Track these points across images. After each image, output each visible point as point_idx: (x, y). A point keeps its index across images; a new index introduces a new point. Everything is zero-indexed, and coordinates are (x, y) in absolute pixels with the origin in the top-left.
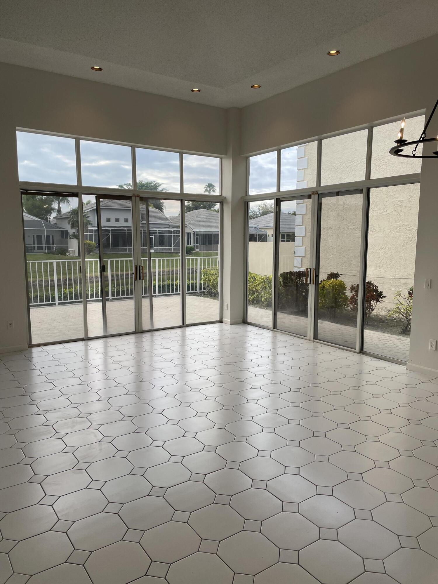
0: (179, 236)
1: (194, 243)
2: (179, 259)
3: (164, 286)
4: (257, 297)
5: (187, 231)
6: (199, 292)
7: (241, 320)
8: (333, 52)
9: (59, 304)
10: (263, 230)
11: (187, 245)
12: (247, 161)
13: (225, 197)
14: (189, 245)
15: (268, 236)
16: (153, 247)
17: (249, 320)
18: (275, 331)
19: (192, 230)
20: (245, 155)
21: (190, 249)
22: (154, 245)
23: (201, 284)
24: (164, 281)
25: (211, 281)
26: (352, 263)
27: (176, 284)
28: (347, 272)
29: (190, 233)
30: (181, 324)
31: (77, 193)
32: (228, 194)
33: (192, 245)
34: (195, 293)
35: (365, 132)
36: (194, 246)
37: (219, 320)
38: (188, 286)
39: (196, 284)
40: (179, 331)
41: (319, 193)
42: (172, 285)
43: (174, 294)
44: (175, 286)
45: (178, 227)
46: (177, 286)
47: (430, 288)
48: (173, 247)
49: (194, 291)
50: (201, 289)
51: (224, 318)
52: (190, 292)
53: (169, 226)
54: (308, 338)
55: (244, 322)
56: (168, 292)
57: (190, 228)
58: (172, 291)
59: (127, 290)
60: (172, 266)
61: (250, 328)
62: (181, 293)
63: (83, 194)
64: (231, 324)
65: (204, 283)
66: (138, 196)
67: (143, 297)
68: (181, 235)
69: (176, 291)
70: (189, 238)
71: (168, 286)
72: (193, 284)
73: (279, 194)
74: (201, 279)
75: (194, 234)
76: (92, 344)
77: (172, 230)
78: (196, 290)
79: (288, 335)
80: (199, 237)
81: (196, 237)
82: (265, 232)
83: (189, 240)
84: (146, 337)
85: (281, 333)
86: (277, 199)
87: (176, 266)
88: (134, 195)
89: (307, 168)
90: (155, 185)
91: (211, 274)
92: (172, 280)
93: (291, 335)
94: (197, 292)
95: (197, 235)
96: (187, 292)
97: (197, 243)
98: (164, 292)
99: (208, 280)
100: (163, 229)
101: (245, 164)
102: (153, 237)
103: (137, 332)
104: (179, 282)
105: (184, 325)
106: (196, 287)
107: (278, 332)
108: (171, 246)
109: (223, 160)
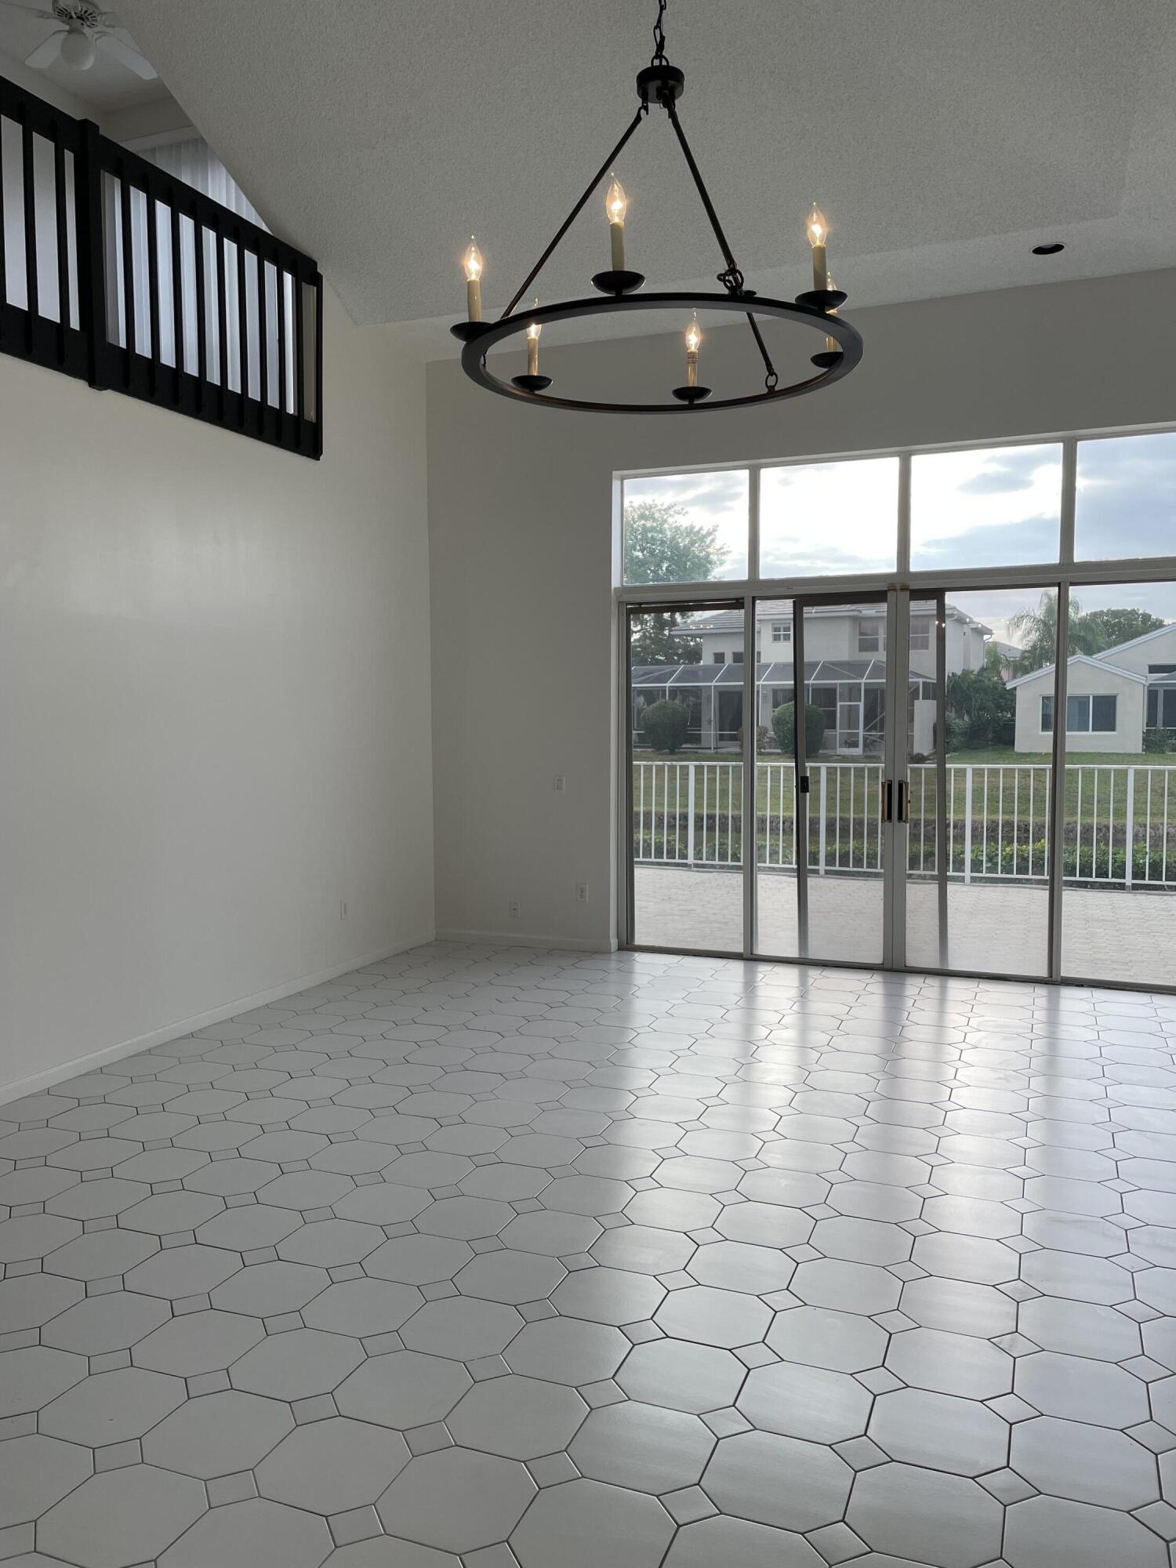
9: (974, 879)
31: (743, 599)
63: (756, 598)
66: (904, 589)
67: (910, 876)
84: (914, 986)
88: (893, 589)
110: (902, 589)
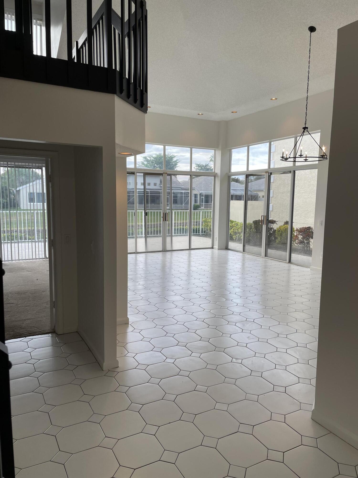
0: (189, 196)
1: (200, 202)
2: (188, 212)
3: (178, 229)
4: (238, 236)
5: (194, 192)
6: (201, 234)
7: (224, 247)
8: (274, 99)
10: (255, 192)
11: (195, 203)
12: (230, 152)
13: (217, 173)
14: (196, 204)
15: (260, 197)
16: (168, 205)
17: (229, 248)
18: (244, 253)
19: (199, 192)
20: (229, 149)
21: (197, 207)
22: (169, 203)
23: (202, 229)
24: (178, 226)
25: (209, 227)
26: (302, 215)
27: (186, 228)
28: (299, 221)
29: (197, 194)
30: (188, 248)
31: (134, 172)
32: (218, 171)
33: (198, 204)
34: (199, 234)
35: (293, 139)
36: (200, 204)
37: (211, 247)
38: (194, 230)
39: (199, 229)
40: (187, 252)
41: (269, 172)
42: (183, 229)
43: (184, 235)
44: (185, 229)
45: (188, 190)
46: (186, 229)
47: (322, 225)
48: (183, 205)
49: (198, 234)
50: (202, 232)
51: (215, 246)
52: (195, 234)
53: (181, 188)
54: (262, 256)
55: (227, 248)
56: (180, 233)
57: (197, 190)
58: (183, 233)
59: (154, 231)
60: (183, 220)
61: (230, 251)
62: (189, 234)
63: (137, 172)
64: (218, 249)
65: (204, 228)
68: (190, 195)
69: (186, 233)
70: (196, 198)
71: (180, 229)
72: (197, 229)
73: (248, 172)
74: (202, 225)
75: (200, 195)
76: (139, 255)
77: (183, 192)
78: (199, 233)
79: (251, 255)
80: (204, 197)
81: (202, 197)
82: (257, 194)
83: (196, 199)
85: (247, 254)
86: (246, 175)
87: (186, 220)
88: (164, 173)
89: (275, 152)
90: (171, 156)
91: (209, 222)
92: (183, 226)
93: (252, 255)
94: (200, 234)
95: (203, 196)
96: (192, 234)
97: (202, 202)
98: (178, 233)
99: (207, 226)
100: (177, 191)
101: (229, 153)
102: (169, 197)
103: (163, 251)
104: (188, 227)
105: (190, 249)
106: (199, 231)
107: (245, 253)
108: (182, 204)
109: (216, 151)
110: (166, 173)
